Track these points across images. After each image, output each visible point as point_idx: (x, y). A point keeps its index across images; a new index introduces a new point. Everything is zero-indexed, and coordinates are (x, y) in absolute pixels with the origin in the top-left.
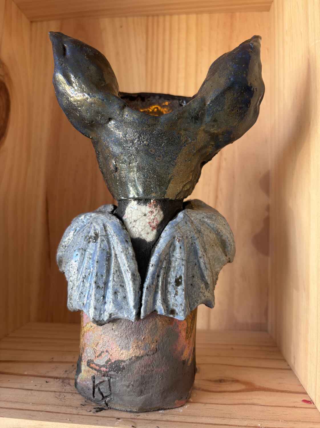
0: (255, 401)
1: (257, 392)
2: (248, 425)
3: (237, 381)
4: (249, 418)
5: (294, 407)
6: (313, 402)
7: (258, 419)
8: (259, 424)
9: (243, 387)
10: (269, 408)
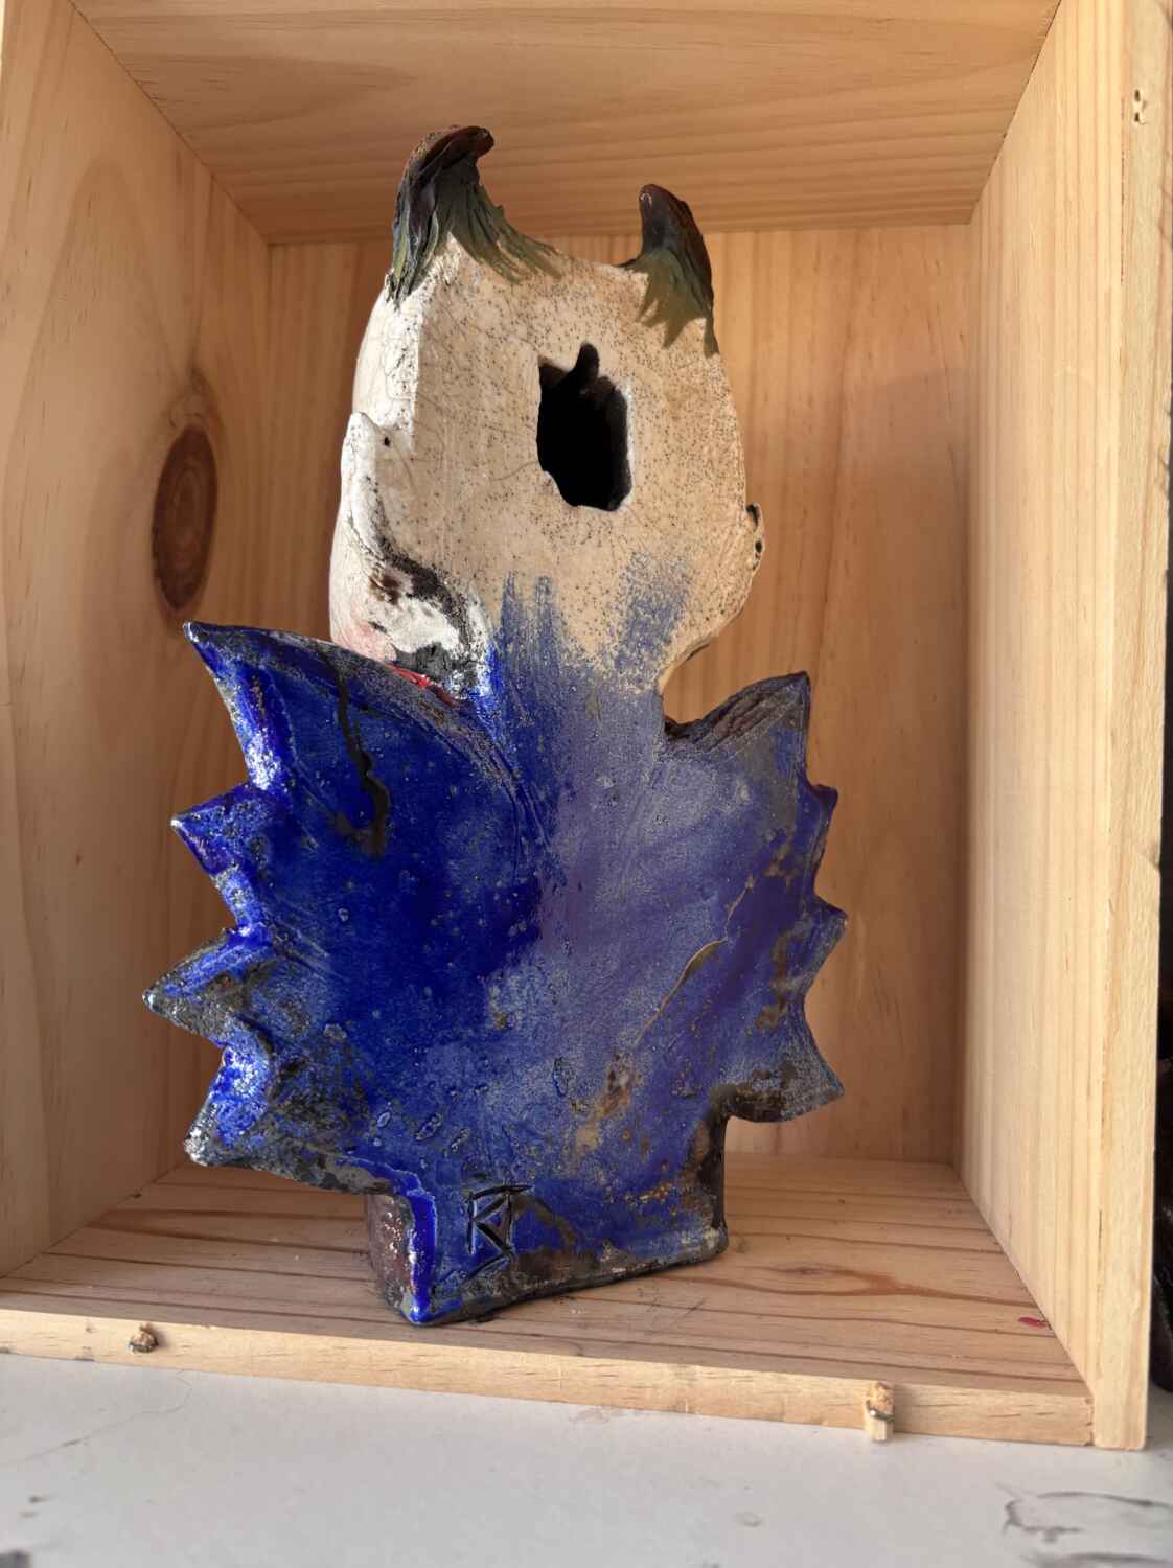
0: (893, 1315)
1: (899, 1297)
3: (848, 1273)
5: (996, 1331)
6: (1049, 1326)
9: (862, 1285)
10: (927, 1330)
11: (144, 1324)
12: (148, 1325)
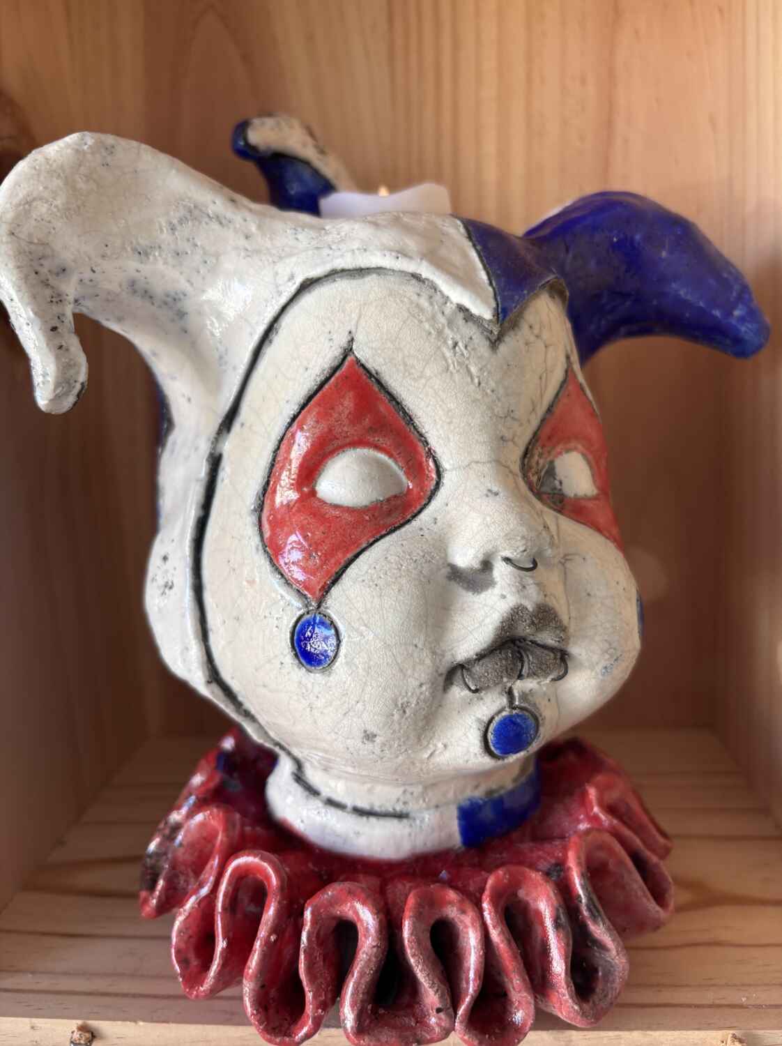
2: (718, 1002)
4: (713, 982)
7: (735, 985)
8: (744, 997)
11: (80, 1022)
12: (84, 1023)
